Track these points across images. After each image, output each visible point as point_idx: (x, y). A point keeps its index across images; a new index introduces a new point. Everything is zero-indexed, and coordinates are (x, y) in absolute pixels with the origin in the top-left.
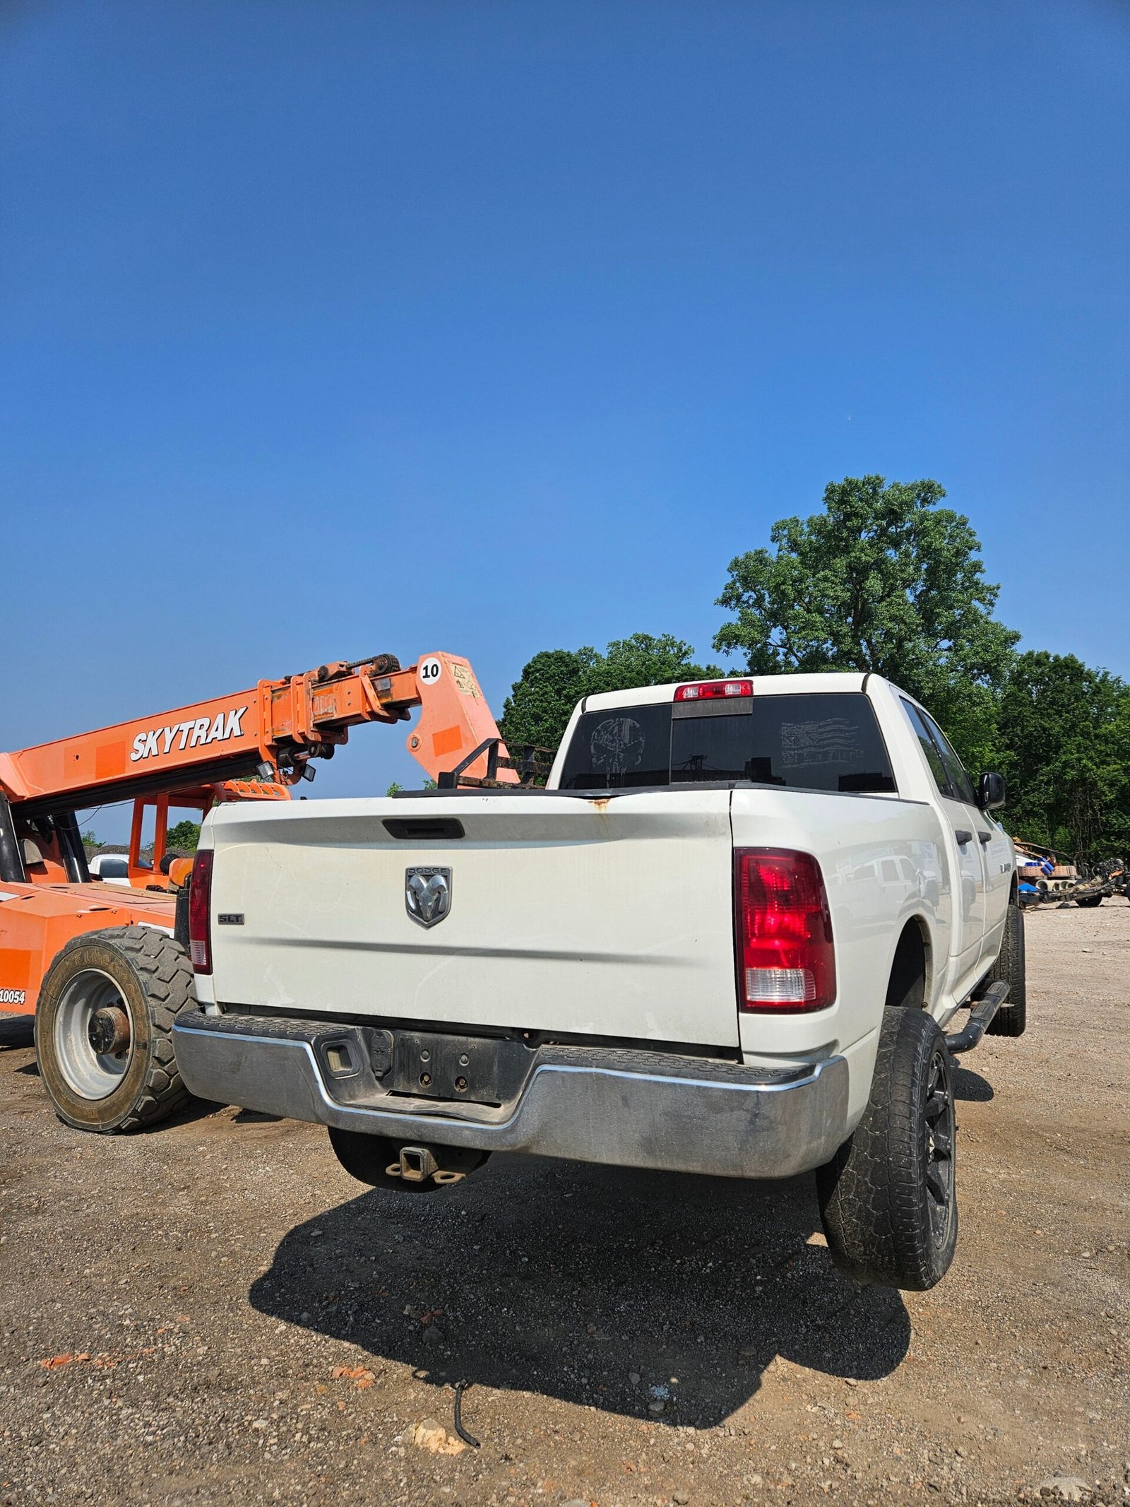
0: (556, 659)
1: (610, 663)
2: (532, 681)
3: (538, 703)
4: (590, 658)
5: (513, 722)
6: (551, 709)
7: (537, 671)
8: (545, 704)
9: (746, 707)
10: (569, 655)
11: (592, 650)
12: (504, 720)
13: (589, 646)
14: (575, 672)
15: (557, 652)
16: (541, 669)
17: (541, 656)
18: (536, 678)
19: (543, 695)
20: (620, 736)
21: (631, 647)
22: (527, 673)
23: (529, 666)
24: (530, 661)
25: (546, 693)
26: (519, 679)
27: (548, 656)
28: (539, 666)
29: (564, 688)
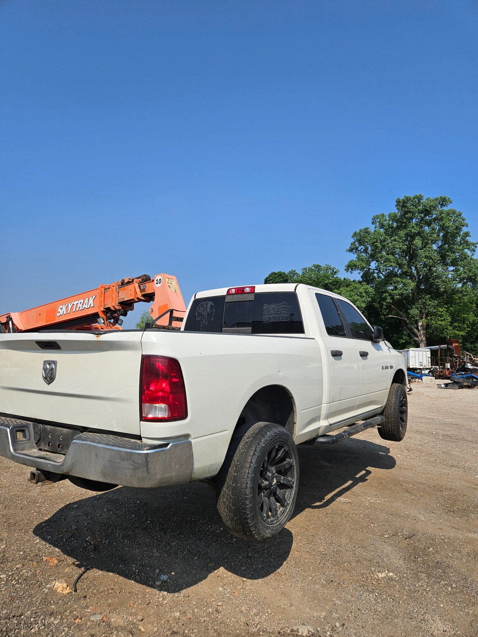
0: (278, 275)
1: (302, 277)
4: (294, 275)
9: (251, 297)
10: (284, 273)
11: (295, 271)
13: (294, 269)
15: (279, 272)
17: (272, 274)
20: (206, 309)
21: (312, 270)
22: (266, 281)
23: (267, 278)
24: (268, 276)
27: (275, 274)
28: (271, 278)
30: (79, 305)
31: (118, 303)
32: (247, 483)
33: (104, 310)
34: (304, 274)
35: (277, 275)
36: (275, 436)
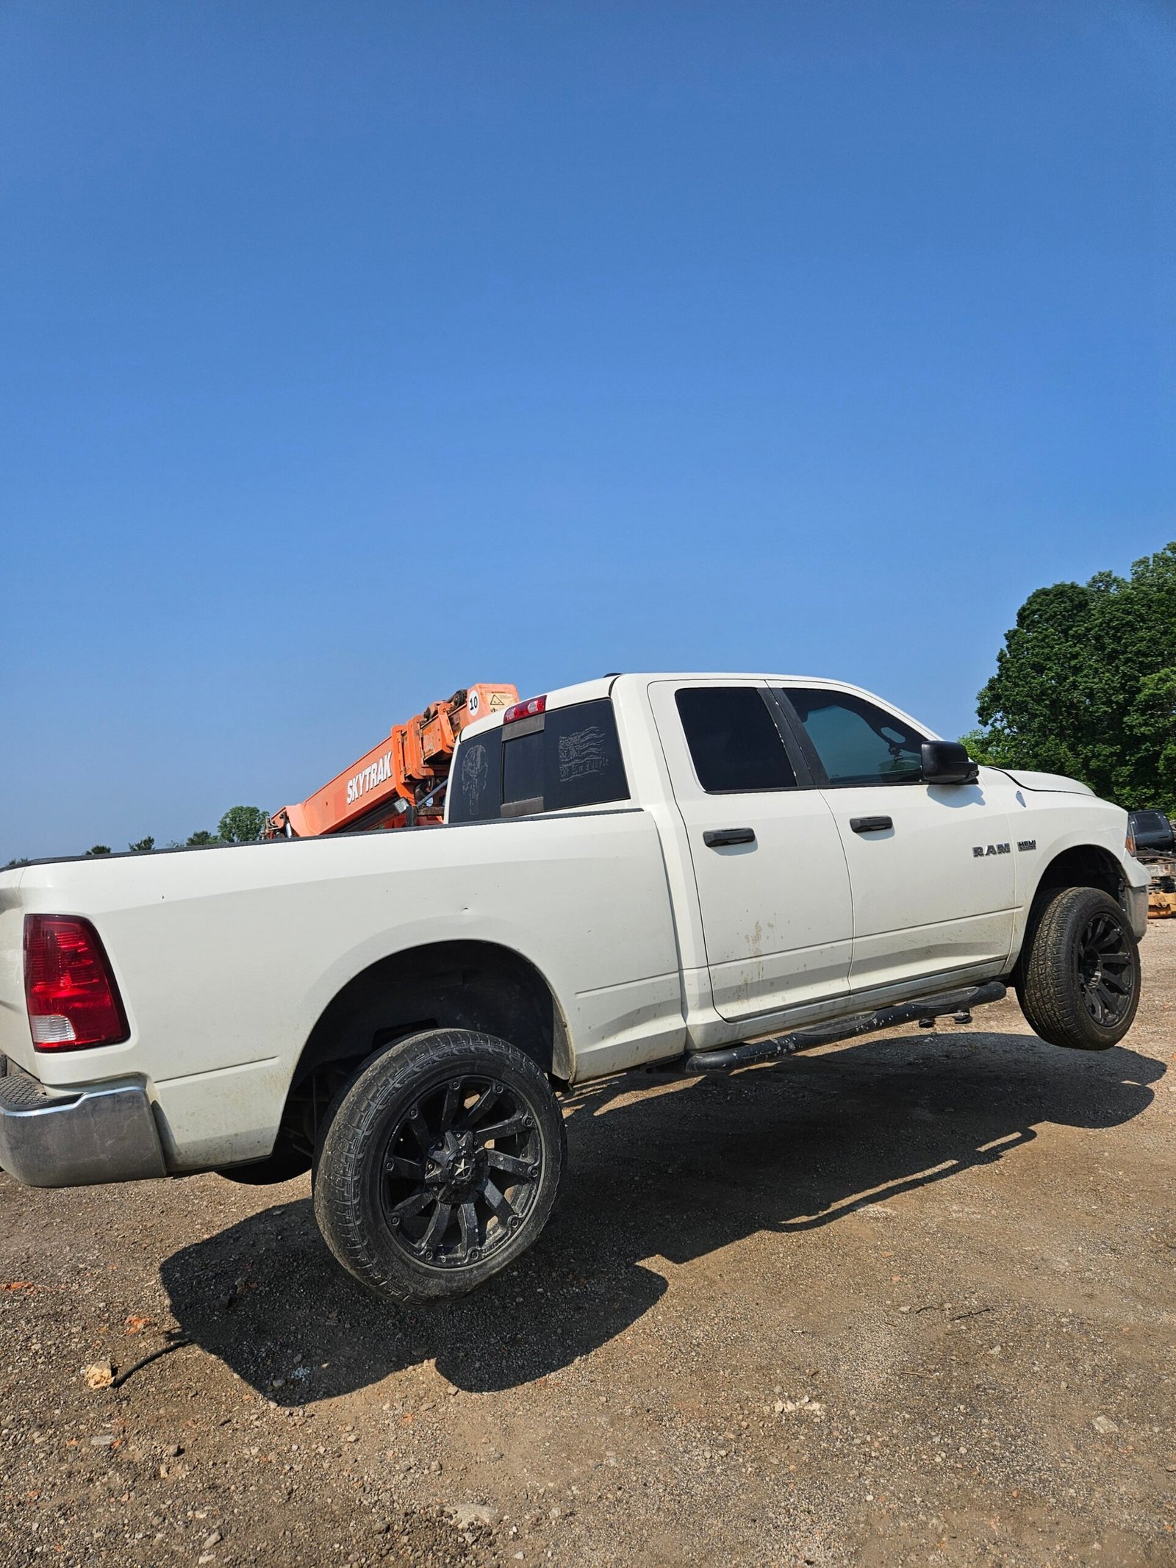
0: (1055, 595)
1: (1136, 586)
2: (1028, 625)
3: (1037, 650)
4: (1108, 585)
5: (1010, 677)
6: (1056, 654)
7: (1034, 612)
8: (1046, 651)
9: (537, 724)
10: (1073, 586)
11: (1109, 575)
12: (1000, 676)
13: (1105, 570)
14: (1083, 606)
15: (1056, 586)
16: (1039, 610)
17: (1036, 595)
18: (1033, 621)
19: (1043, 640)
20: (476, 762)
21: (1168, 559)
22: (1022, 616)
23: (1023, 609)
24: (1025, 602)
25: (1046, 637)
26: (1013, 625)
27: (1045, 592)
28: (1036, 607)
29: (1070, 628)
30: (373, 776)
31: (425, 762)
32: (345, 1174)
33: (407, 781)
34: (1139, 578)
35: (1051, 596)
36: (442, 1064)
